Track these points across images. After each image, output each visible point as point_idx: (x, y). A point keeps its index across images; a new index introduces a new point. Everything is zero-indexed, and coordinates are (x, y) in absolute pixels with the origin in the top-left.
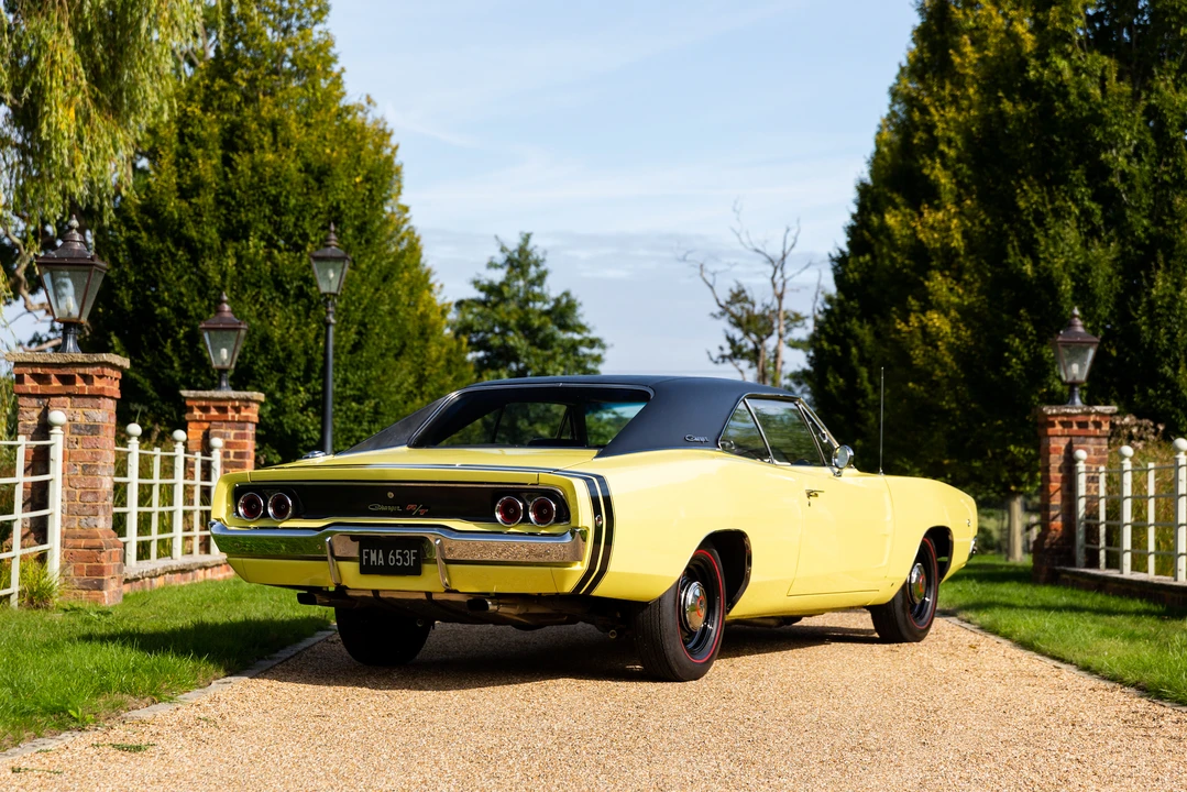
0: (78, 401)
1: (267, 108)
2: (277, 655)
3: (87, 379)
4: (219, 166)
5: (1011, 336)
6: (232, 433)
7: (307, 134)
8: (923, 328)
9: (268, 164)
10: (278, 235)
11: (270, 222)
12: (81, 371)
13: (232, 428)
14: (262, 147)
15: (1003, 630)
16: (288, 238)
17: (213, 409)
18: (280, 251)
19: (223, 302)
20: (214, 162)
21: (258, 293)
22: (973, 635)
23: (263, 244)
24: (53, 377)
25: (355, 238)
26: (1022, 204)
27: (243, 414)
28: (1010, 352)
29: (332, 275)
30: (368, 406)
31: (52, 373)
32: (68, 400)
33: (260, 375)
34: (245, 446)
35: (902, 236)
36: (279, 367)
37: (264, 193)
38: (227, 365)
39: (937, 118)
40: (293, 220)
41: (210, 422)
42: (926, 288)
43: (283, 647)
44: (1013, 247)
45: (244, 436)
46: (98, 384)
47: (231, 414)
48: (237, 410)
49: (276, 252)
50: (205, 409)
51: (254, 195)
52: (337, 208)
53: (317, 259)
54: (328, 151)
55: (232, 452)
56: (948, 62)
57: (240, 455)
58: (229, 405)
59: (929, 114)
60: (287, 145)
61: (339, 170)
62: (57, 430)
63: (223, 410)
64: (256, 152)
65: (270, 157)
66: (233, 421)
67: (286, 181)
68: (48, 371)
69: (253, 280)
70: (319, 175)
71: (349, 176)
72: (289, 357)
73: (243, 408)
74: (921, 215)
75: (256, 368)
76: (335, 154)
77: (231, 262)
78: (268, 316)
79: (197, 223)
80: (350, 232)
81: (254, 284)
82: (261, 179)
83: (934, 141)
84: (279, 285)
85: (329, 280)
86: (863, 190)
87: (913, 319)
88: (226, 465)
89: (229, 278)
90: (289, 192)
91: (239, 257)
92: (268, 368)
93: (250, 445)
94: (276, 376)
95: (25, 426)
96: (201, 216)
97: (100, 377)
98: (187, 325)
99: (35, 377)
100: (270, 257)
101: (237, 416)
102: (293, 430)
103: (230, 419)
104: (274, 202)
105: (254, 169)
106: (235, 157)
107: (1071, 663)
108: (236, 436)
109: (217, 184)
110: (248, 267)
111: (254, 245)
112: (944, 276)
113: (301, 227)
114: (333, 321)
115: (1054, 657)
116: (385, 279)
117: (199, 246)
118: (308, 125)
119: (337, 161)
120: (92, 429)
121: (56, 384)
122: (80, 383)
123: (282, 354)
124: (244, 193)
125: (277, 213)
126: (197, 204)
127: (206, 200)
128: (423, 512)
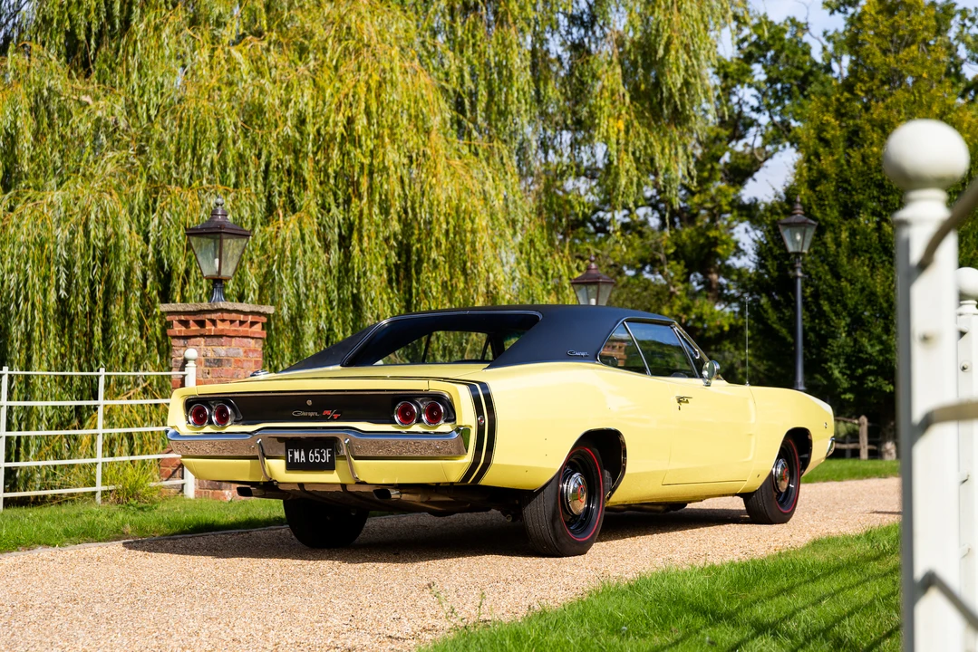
0: (209, 340)
1: (878, 112)
3: (214, 322)
9: (874, 155)
12: (208, 316)
14: (871, 142)
20: (836, 157)
24: (191, 322)
29: (799, 237)
31: (191, 319)
32: (202, 340)
46: (220, 326)
53: (785, 225)
62: (191, 364)
64: (866, 147)
68: (188, 317)
69: (864, 248)
77: (844, 235)
79: (821, 207)
81: (866, 251)
82: (869, 169)
85: (795, 242)
89: (843, 247)
91: (853, 233)
92: (875, 316)
95: (176, 361)
96: (824, 200)
97: (223, 321)
99: (181, 322)
104: (880, 185)
105: (864, 158)
109: (836, 174)
111: (864, 221)
117: (824, 224)
120: (219, 362)
121: (194, 327)
122: (209, 326)
123: (885, 305)
124: (856, 179)
125: (883, 194)
126: (820, 191)
127: (827, 187)
128: (336, 416)
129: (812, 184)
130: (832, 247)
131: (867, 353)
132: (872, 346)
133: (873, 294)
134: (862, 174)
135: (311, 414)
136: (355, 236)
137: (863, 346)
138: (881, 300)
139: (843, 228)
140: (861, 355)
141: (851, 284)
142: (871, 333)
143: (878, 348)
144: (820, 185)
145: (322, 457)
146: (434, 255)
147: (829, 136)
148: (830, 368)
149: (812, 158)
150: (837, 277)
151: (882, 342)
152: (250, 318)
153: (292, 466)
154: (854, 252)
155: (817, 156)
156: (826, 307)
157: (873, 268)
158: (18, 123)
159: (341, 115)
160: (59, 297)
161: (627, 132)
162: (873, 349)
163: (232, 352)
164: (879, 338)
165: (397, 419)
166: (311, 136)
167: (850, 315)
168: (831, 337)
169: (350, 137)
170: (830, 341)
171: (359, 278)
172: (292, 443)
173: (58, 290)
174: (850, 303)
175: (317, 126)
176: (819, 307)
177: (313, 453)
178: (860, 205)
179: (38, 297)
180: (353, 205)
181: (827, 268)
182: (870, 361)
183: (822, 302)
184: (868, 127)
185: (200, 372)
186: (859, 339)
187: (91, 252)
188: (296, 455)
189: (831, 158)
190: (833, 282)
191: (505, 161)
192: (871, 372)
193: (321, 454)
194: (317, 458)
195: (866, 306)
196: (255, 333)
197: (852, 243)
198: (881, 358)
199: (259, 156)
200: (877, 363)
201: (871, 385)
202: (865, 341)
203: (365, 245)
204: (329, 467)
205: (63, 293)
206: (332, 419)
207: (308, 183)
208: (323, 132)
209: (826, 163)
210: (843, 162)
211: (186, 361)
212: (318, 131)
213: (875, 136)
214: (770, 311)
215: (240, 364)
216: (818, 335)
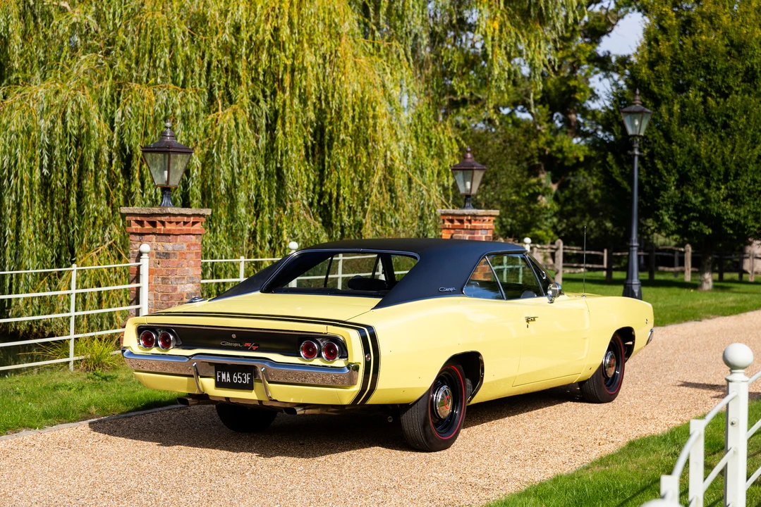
0: (159, 237)
3: (163, 223)
6: (467, 236)
9: (703, 42)
10: (711, 88)
11: (705, 80)
12: (159, 218)
13: (467, 233)
14: (701, 31)
16: (718, 90)
17: (456, 221)
20: (672, 43)
21: (695, 126)
23: (700, 94)
24: (145, 222)
27: (473, 224)
29: (637, 123)
31: (145, 220)
32: (154, 237)
36: (705, 173)
37: (700, 61)
40: (720, 77)
41: (454, 229)
46: (168, 227)
47: (466, 224)
48: (470, 221)
49: (709, 99)
50: (452, 221)
51: (693, 63)
52: (752, 68)
58: (465, 218)
60: (717, 28)
62: (145, 256)
63: (461, 222)
64: (697, 35)
65: (704, 38)
66: (467, 229)
67: (714, 53)
68: (143, 219)
69: (692, 118)
72: (712, 166)
73: (473, 221)
77: (676, 108)
79: (658, 83)
81: (693, 120)
82: (699, 53)
84: (710, 120)
85: (635, 127)
89: (675, 117)
90: (715, 60)
91: (683, 106)
92: (699, 174)
94: (703, 179)
95: (133, 253)
96: (661, 78)
97: (170, 222)
98: (649, 148)
99: (137, 222)
100: (704, 102)
101: (469, 225)
103: (465, 227)
104: (707, 67)
106: (684, 39)
109: (671, 57)
110: (688, 109)
111: (693, 96)
113: (727, 82)
114: (637, 153)
117: (660, 97)
120: (167, 255)
121: (148, 227)
122: (159, 227)
123: (707, 165)
124: (687, 62)
125: (709, 74)
126: (658, 71)
127: (664, 68)
128: (255, 348)
129: (652, 65)
130: (666, 117)
131: (691, 203)
132: (696, 197)
133: (698, 156)
134: (692, 57)
135: (236, 345)
136: (279, 122)
137: (689, 197)
138: (704, 161)
139: (676, 101)
140: (687, 205)
141: (680, 147)
142: (695, 187)
143: (700, 199)
144: (658, 65)
145: (243, 379)
146: (342, 136)
147: (666, 25)
148: (662, 214)
149: (652, 43)
150: (669, 141)
151: (704, 195)
152: (192, 219)
153: (220, 384)
154: (683, 121)
155: (657, 41)
156: (660, 166)
157: (698, 133)
158: (10, 29)
159: (269, 25)
160: (42, 174)
161: (501, 31)
162: (696, 200)
163: (177, 247)
164: (701, 191)
165: (302, 354)
166: (245, 42)
167: (679, 172)
168: (663, 190)
169: (277, 42)
170: (662, 193)
171: (282, 155)
172: (220, 368)
173: (41, 167)
174: (679, 163)
175: (250, 34)
176: (654, 165)
177: (236, 375)
178: (689, 84)
179: (26, 175)
180: (278, 97)
181: (661, 133)
182: (694, 209)
183: (656, 161)
184: (698, 18)
185: (152, 263)
186: (685, 191)
187: (68, 140)
188: (224, 376)
189: (667, 44)
190: (666, 146)
191: (401, 57)
192: (694, 218)
193: (243, 377)
194: (239, 379)
195: (692, 165)
196: (196, 230)
197: (682, 114)
198: (703, 207)
199: (203, 58)
200: (699, 211)
201: (693, 228)
202: (690, 193)
203: (287, 129)
204: (249, 387)
205: (45, 171)
206: (252, 350)
207: (242, 79)
208: (254, 39)
209: (664, 48)
210: (677, 47)
211: (140, 254)
212: (251, 37)
213: (704, 26)
214: (614, 166)
215: (184, 256)
216: (652, 187)
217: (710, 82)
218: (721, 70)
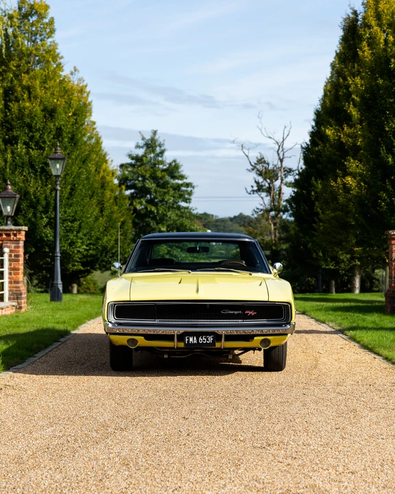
1: (25, 79)
2: (37, 355)
4: (3, 109)
5: (382, 192)
6: (13, 246)
7: (46, 93)
8: (344, 184)
9: (28, 108)
10: (32, 142)
11: (28, 136)
13: (13, 244)
14: (24, 99)
15: (358, 339)
16: (37, 144)
17: (4, 235)
18: (33, 150)
19: (7, 184)
21: (22, 171)
22: (345, 341)
23: (24, 146)
25: (69, 143)
26: (387, 129)
27: (18, 237)
28: (381, 200)
29: (58, 166)
30: (76, 224)
33: (24, 210)
34: (19, 252)
35: (334, 140)
36: (33, 206)
37: (25, 122)
38: (10, 214)
39: (351, 82)
40: (39, 135)
41: (3, 241)
42: (345, 165)
43: (40, 351)
44: (383, 150)
45: (18, 247)
47: (12, 237)
48: (15, 235)
49: (31, 150)
51: (20, 123)
52: (60, 128)
53: (51, 159)
54: (55, 101)
55: (13, 255)
56: (356, 54)
57: (17, 256)
58: (11, 233)
59: (347, 80)
60: (36, 98)
61: (60, 110)
63: (8, 235)
64: (21, 102)
65: (28, 104)
66: (13, 240)
67: (35, 116)
69: (20, 165)
70: (50, 113)
71: (66, 113)
72: (38, 201)
73: (18, 234)
74: (343, 129)
75: (22, 207)
76: (59, 103)
77: (9, 156)
78: (27, 182)
80: (66, 140)
82: (23, 115)
83: (350, 94)
84: (32, 166)
85: (57, 169)
86: (318, 114)
87: (339, 180)
88: (10, 260)
89: (8, 164)
90: (36, 121)
91: (13, 153)
92: (28, 206)
93: (21, 251)
94: (32, 211)
100: (28, 153)
101: (15, 238)
102: (40, 236)
104: (30, 127)
105: (20, 110)
106: (11, 104)
107: (381, 356)
108: (15, 247)
110: (18, 158)
111: (20, 148)
112: (354, 159)
113: (42, 138)
114: (59, 188)
115: (375, 353)
116: (84, 162)
118: (45, 87)
119: (60, 105)
123: (34, 200)
133: (28, 193)
138: (32, 197)
139: (8, 151)
217: (32, 138)
218: (39, 128)
